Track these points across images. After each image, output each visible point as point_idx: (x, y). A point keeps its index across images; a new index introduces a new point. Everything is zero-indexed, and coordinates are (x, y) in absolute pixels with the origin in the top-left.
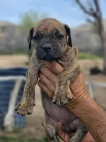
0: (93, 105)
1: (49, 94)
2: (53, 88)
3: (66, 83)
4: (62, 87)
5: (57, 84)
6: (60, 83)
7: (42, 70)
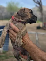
1: (13, 41)
6: (18, 37)
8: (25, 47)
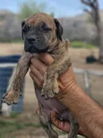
0: (81, 94)
1: (39, 83)
2: (42, 78)
3: (54, 77)
4: (50, 80)
5: (45, 77)
6: (48, 76)
7: (32, 60)
8: (66, 101)
